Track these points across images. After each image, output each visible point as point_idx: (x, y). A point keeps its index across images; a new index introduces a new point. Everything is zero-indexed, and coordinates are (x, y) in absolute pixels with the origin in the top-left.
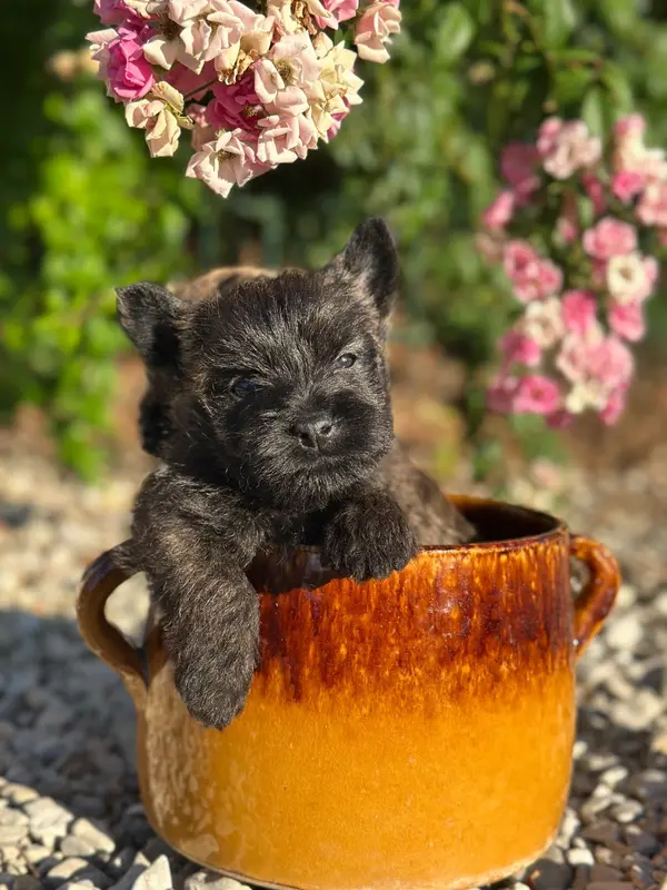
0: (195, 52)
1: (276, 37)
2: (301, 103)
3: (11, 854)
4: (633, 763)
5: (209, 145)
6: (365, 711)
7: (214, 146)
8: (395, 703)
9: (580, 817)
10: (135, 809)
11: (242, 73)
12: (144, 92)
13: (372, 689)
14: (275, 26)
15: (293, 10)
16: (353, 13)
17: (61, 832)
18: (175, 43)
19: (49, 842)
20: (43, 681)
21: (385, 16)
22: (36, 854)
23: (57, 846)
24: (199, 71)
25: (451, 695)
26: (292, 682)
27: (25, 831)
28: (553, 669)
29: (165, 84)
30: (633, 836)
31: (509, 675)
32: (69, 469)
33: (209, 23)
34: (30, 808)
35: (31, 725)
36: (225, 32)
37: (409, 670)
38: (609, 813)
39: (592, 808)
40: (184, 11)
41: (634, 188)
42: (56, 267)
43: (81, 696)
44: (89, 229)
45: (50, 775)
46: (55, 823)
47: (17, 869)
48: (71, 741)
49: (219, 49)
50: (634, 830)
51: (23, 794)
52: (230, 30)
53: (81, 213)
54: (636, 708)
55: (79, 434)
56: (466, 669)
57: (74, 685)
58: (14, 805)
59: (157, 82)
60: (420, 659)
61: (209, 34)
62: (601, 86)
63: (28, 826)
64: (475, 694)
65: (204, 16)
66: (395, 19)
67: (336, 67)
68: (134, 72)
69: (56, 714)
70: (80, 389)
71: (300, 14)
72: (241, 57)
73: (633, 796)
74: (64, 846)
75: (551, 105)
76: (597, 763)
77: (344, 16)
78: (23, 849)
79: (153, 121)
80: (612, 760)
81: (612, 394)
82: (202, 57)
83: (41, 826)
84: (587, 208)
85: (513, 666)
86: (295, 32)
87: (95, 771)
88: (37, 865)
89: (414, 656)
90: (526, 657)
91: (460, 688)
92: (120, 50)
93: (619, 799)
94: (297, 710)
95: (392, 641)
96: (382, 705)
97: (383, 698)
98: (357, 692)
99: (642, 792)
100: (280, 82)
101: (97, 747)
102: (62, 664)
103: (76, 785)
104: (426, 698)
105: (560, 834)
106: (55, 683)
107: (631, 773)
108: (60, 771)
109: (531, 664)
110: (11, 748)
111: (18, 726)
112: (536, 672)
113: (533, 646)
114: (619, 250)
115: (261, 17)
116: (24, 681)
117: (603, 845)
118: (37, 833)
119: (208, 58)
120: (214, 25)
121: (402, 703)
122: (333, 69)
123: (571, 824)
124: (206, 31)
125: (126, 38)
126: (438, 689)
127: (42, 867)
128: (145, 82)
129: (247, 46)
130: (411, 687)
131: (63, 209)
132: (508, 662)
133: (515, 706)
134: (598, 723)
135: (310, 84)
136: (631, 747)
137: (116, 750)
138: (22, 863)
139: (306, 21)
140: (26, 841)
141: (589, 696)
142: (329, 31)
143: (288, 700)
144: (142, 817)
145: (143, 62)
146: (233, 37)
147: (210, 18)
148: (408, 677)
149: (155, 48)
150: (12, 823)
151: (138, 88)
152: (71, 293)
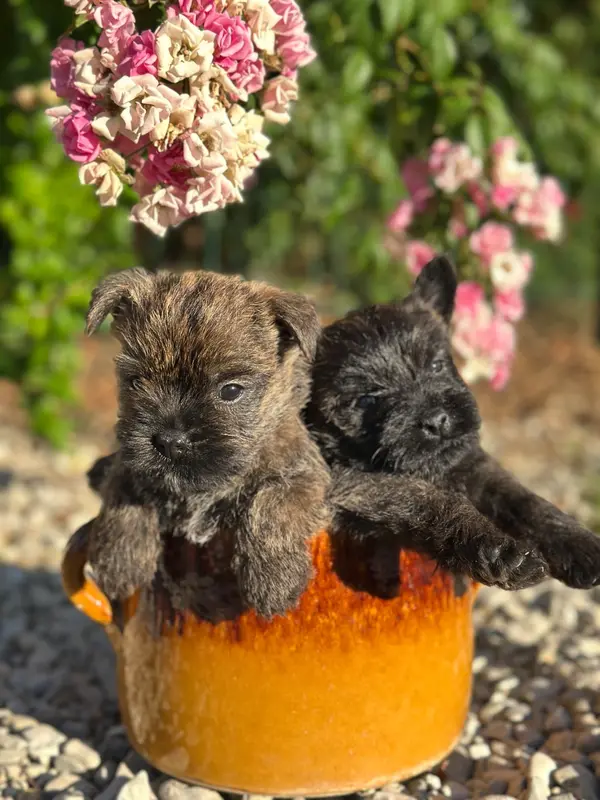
0: (134, 128)
1: (199, 112)
2: (221, 166)
3: (14, 772)
4: (525, 673)
5: (147, 198)
6: (293, 648)
7: (151, 200)
8: (317, 641)
9: (480, 719)
10: (115, 730)
11: (172, 141)
12: (94, 157)
13: (297, 629)
14: (197, 103)
15: (211, 89)
16: (259, 87)
17: (54, 751)
18: (116, 119)
19: (45, 760)
20: (31, 626)
21: (285, 87)
22: (35, 771)
23: (52, 763)
24: (136, 141)
25: (362, 632)
26: (234, 627)
27: (24, 754)
28: (448, 606)
29: (110, 151)
30: (523, 734)
31: (410, 614)
32: (40, 437)
33: (143, 105)
34: (28, 734)
35: (23, 664)
36: (157, 112)
37: (327, 615)
38: (503, 716)
39: (491, 711)
40: (123, 96)
41: (510, 198)
42: (22, 262)
43: (63, 639)
44: (49, 227)
45: (42, 705)
46: (49, 745)
47: (19, 783)
48: (58, 677)
49: (153, 125)
50: (521, 728)
51: (22, 722)
52: (160, 110)
53: (42, 214)
54: (528, 627)
55: (50, 406)
56: (374, 611)
57: (57, 628)
58: (15, 732)
59: (104, 149)
60: (335, 606)
61: (143, 115)
62: (481, 111)
63: (27, 748)
64: (382, 630)
65: (139, 98)
66: (293, 89)
67: (248, 132)
68: (84, 142)
69: (44, 653)
70: (47, 367)
71: (216, 93)
72: (170, 130)
73: (522, 700)
74: (58, 763)
75: (440, 128)
76: (494, 674)
77: (252, 89)
78: (24, 768)
79: (101, 180)
80: (506, 671)
81: (499, 365)
82: (140, 131)
83: (38, 748)
84: (472, 213)
85: (413, 607)
86: (214, 108)
87: (79, 700)
88: (36, 779)
89: (330, 603)
90: (424, 599)
91: (369, 626)
92: (73, 125)
93: (512, 703)
94: (238, 651)
95: (312, 592)
96: (306, 643)
97: (307, 637)
98: (286, 634)
99: (530, 696)
100: (205, 150)
101: (80, 680)
102: (46, 610)
103: (65, 713)
104: (342, 636)
105: (465, 733)
106: (41, 628)
107: (522, 681)
108: (50, 702)
109: (429, 602)
110: (8, 685)
111: (12, 665)
112: (433, 609)
113: (430, 589)
114: (500, 248)
115: (185, 96)
116: (15, 627)
117: (498, 740)
118: (35, 753)
119: (144, 133)
120: (148, 107)
121: (322, 641)
122: (245, 133)
123: (473, 725)
124: (142, 112)
125: (77, 115)
126: (351, 628)
127: (40, 781)
128: (94, 150)
129: (175, 120)
130: (328, 627)
131: (26, 211)
132: (409, 603)
133: (416, 638)
134: (495, 641)
135: (228, 150)
136: (522, 659)
137: (95, 682)
138: (24, 778)
139: (221, 97)
140: (26, 761)
141: (489, 618)
142: (242, 103)
143: (231, 642)
144: (123, 737)
145: (91, 133)
146: (163, 116)
147: (144, 101)
148: (327, 620)
149: (101, 124)
150: (14, 747)
151: (88, 154)
152: (38, 286)
